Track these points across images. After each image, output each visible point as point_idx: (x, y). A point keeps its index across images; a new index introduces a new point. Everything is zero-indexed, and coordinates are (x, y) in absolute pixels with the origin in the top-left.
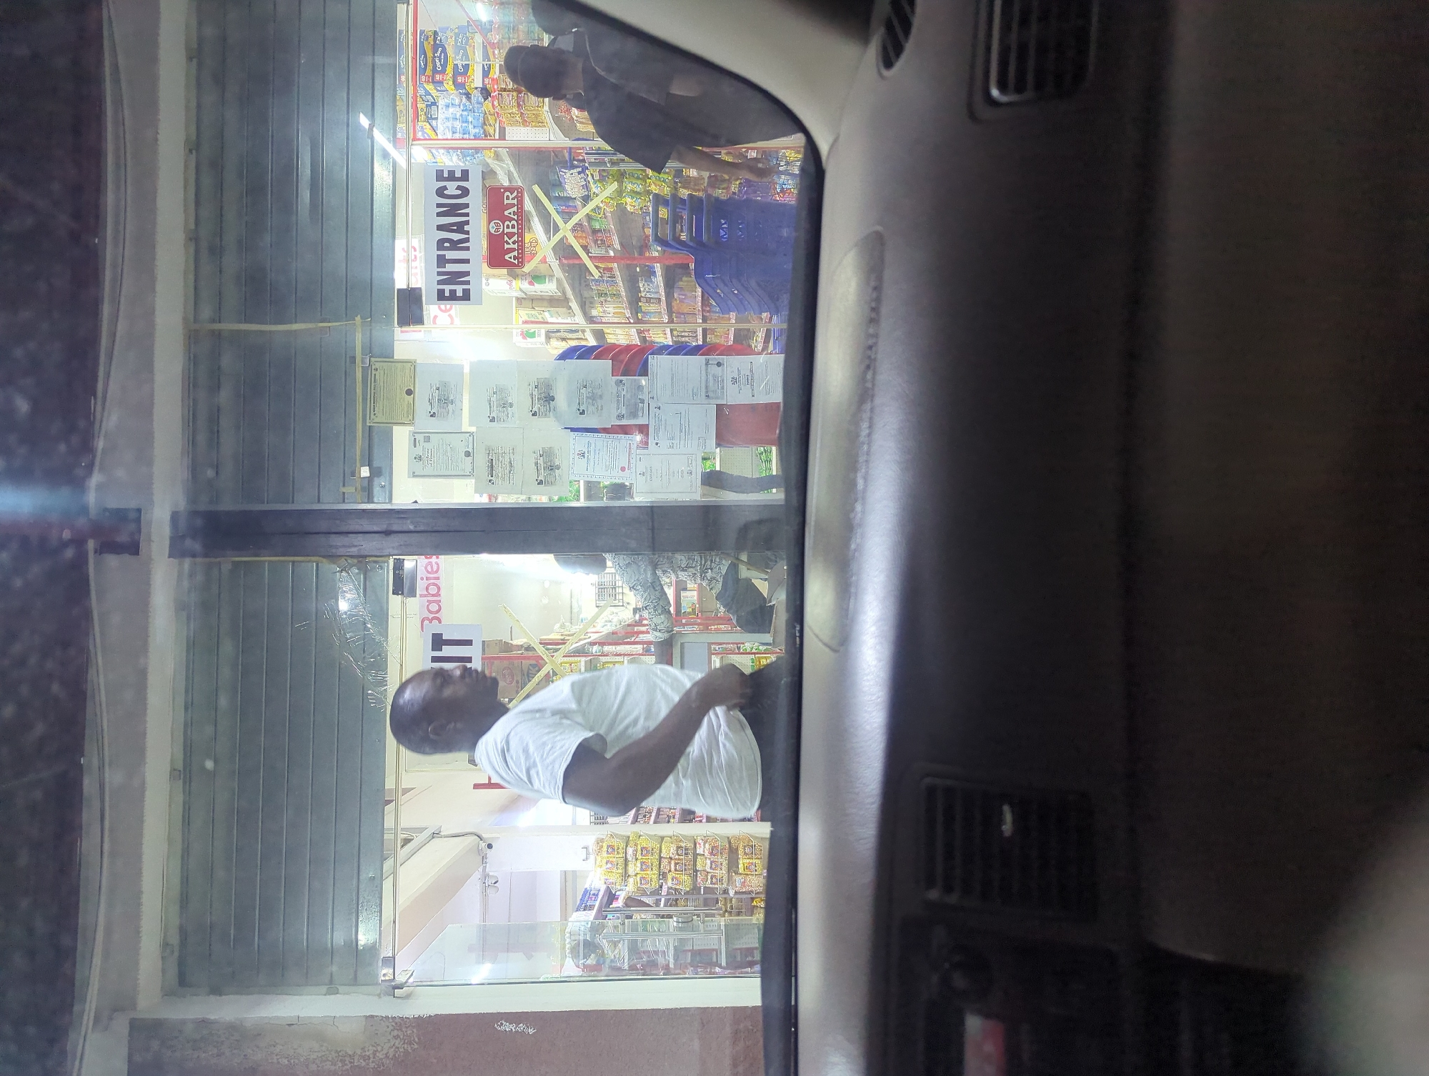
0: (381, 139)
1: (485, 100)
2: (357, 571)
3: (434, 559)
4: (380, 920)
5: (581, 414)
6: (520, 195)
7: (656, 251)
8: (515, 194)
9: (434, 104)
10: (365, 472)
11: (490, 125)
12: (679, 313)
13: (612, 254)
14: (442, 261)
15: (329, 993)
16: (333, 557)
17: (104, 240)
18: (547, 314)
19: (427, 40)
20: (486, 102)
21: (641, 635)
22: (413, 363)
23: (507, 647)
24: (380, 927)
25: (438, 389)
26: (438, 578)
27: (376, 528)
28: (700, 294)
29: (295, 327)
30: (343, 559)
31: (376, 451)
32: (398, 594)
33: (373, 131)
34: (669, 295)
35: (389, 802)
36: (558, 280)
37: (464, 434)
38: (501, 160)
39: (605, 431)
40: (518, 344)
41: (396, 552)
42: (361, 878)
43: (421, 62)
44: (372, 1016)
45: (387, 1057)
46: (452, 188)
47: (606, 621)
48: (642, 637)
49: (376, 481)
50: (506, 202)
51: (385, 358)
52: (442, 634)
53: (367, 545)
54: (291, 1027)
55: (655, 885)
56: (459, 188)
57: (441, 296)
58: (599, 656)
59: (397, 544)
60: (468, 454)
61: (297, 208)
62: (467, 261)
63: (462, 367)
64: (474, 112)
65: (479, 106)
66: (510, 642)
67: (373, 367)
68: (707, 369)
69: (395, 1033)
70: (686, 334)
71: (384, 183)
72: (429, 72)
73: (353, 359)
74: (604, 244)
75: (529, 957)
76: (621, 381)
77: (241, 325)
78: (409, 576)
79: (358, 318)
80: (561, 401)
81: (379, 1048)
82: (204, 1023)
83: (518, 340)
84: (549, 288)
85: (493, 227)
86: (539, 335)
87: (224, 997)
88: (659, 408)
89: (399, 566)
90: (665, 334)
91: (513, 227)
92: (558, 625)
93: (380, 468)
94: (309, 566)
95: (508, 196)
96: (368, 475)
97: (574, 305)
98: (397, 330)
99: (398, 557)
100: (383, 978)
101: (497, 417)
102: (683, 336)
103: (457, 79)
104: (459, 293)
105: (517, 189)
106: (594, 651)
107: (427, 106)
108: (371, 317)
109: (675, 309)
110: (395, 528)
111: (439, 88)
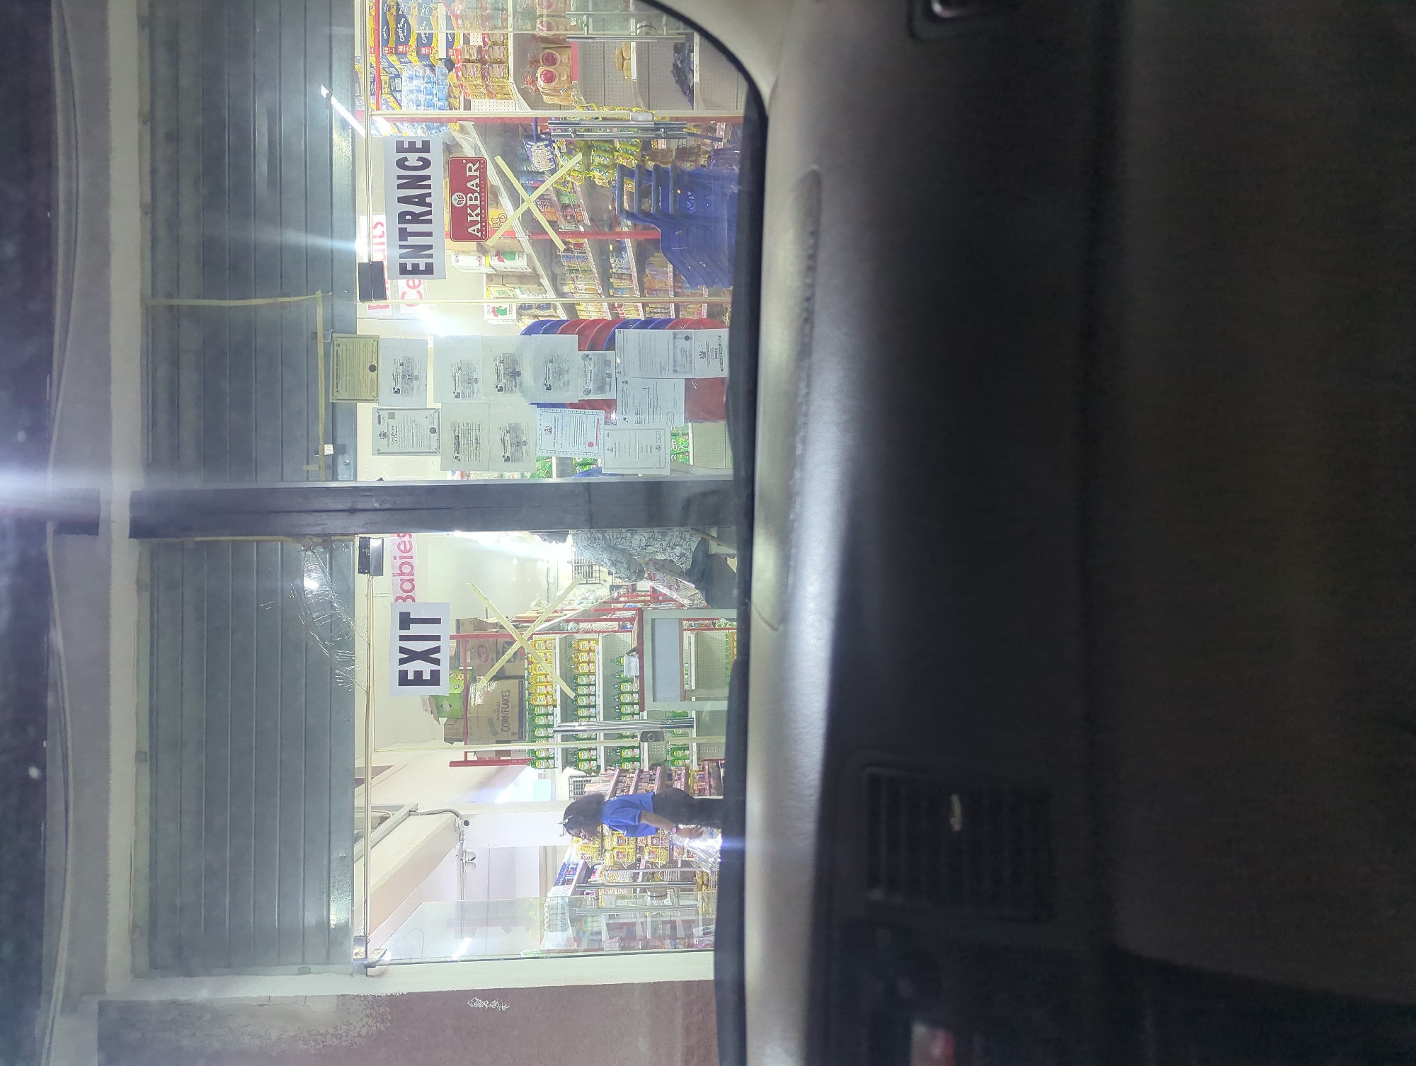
0: (340, 108)
1: (450, 71)
2: (322, 550)
3: (407, 538)
4: (353, 900)
5: (547, 389)
6: (482, 166)
7: (626, 225)
8: (478, 165)
9: (398, 76)
10: (329, 449)
11: (455, 98)
12: (650, 289)
13: (582, 229)
14: (403, 234)
15: (301, 973)
16: (298, 536)
17: (56, 215)
18: (517, 291)
19: (389, 11)
20: (451, 73)
21: (617, 612)
22: (376, 339)
23: (479, 625)
24: (353, 906)
25: (402, 365)
26: (411, 557)
27: (340, 507)
28: (672, 269)
29: (255, 302)
30: (308, 538)
31: (339, 428)
32: (364, 573)
33: (330, 100)
34: (641, 271)
35: (359, 782)
36: (529, 257)
37: (429, 411)
38: (467, 133)
39: (573, 406)
40: (489, 322)
41: (362, 530)
42: (332, 858)
43: (384, 33)
44: (343, 996)
45: (360, 1035)
46: (413, 159)
47: (583, 599)
48: (618, 614)
49: (340, 459)
50: (468, 174)
51: (348, 333)
52: (409, 613)
53: (334, 524)
54: (263, 1005)
55: (632, 860)
56: (420, 159)
57: (404, 271)
58: (574, 633)
59: (362, 522)
60: (433, 431)
61: (255, 178)
62: (430, 234)
63: (426, 342)
64: (439, 84)
65: (443, 77)
66: (486, 620)
67: (335, 343)
68: (674, 343)
69: (368, 1012)
70: (659, 310)
71: (344, 154)
72: (392, 43)
73: (315, 335)
74: (575, 220)
75: (508, 931)
76: (588, 356)
77: (199, 300)
78: (375, 554)
79: (319, 293)
80: (527, 376)
81: (352, 1027)
82: (174, 1004)
83: (490, 317)
84: (520, 264)
85: (456, 199)
86: (511, 312)
87: (195, 978)
88: (627, 382)
89: (365, 545)
90: (638, 310)
91: (476, 199)
92: (534, 603)
93: (344, 446)
94: (276, 544)
95: (470, 168)
96: (332, 452)
97: (545, 282)
98: (360, 305)
99: (363, 536)
100: (355, 957)
101: (463, 393)
102: (656, 313)
103: (421, 51)
104: (422, 267)
105: (479, 161)
106: (569, 629)
107: (391, 78)
108: (332, 291)
109: (647, 285)
110: (360, 506)
111: (402, 60)
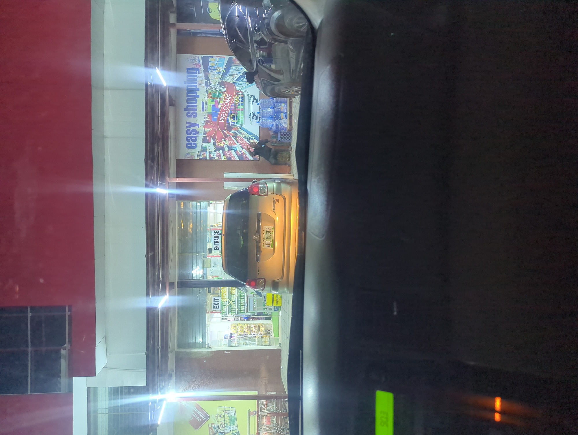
2: (203, 289)
14: (215, 244)
22: (210, 259)
25: (214, 263)
37: (218, 269)
54: (197, 352)
56: (218, 234)
57: (215, 249)
60: (218, 272)
62: (218, 244)
67: (205, 260)
78: (210, 290)
82: (185, 352)
93: (205, 273)
98: (208, 254)
104: (217, 249)
108: (204, 252)
